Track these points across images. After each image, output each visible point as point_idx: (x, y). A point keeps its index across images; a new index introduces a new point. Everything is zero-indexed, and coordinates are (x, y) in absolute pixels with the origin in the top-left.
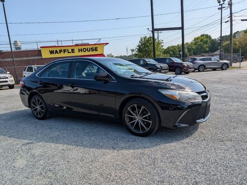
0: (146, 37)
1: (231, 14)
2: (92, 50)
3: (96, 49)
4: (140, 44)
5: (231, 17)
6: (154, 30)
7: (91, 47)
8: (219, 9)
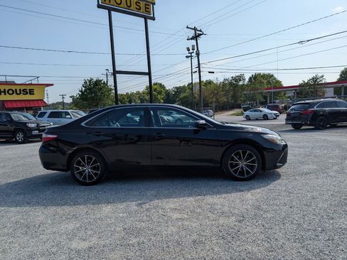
0: (91, 80)
1: (199, 64)
2: (25, 92)
3: (31, 92)
4: (83, 89)
5: (199, 67)
6: (115, 73)
7: (22, 88)
8: (187, 57)
